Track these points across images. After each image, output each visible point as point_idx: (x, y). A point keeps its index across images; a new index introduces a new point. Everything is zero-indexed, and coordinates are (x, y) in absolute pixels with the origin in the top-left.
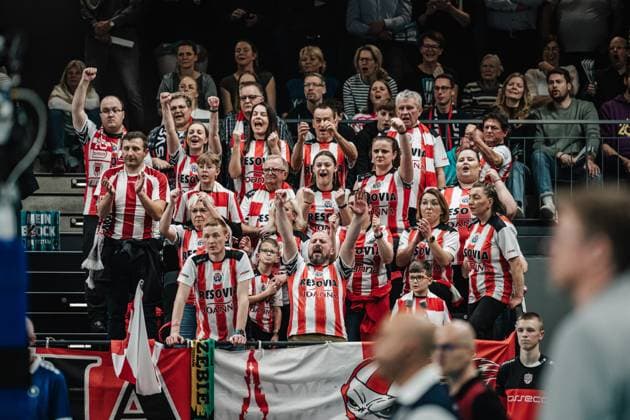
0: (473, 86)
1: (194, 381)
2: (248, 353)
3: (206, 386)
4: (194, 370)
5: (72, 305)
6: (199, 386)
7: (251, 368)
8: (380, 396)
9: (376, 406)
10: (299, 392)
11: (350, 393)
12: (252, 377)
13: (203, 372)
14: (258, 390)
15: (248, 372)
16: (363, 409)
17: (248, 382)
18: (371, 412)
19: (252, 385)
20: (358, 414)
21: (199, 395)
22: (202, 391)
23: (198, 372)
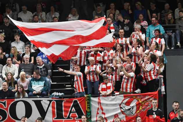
0: (163, 12)
1: (87, 104)
2: (98, 97)
3: (89, 105)
4: (86, 102)
5: (66, 86)
6: (88, 105)
7: (99, 101)
8: (128, 106)
9: (127, 109)
10: (110, 106)
11: (121, 106)
12: (99, 103)
13: (88, 102)
14: (101, 106)
15: (98, 102)
16: (124, 109)
17: (98, 104)
18: (126, 110)
19: (100, 105)
20: (123, 110)
21: (88, 107)
22: (88, 106)
23: (87, 102)
